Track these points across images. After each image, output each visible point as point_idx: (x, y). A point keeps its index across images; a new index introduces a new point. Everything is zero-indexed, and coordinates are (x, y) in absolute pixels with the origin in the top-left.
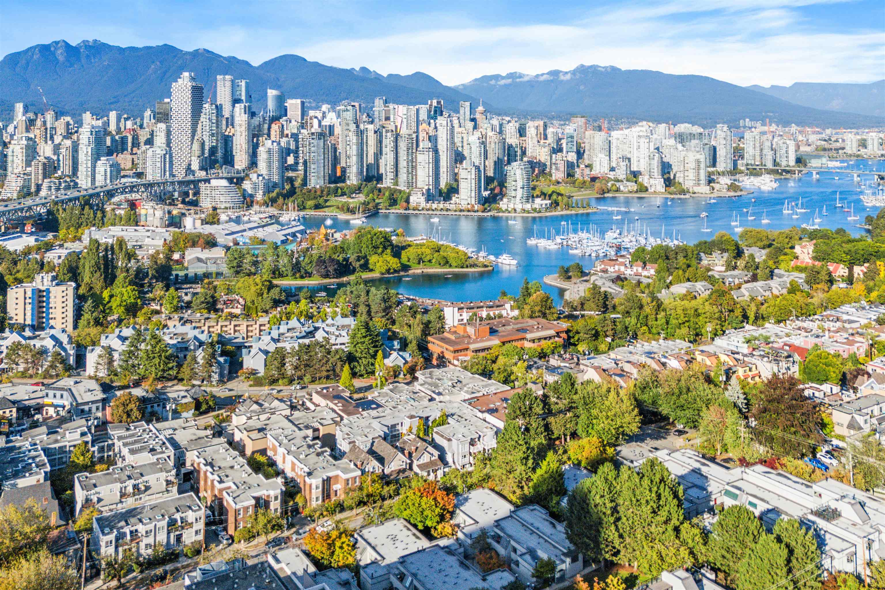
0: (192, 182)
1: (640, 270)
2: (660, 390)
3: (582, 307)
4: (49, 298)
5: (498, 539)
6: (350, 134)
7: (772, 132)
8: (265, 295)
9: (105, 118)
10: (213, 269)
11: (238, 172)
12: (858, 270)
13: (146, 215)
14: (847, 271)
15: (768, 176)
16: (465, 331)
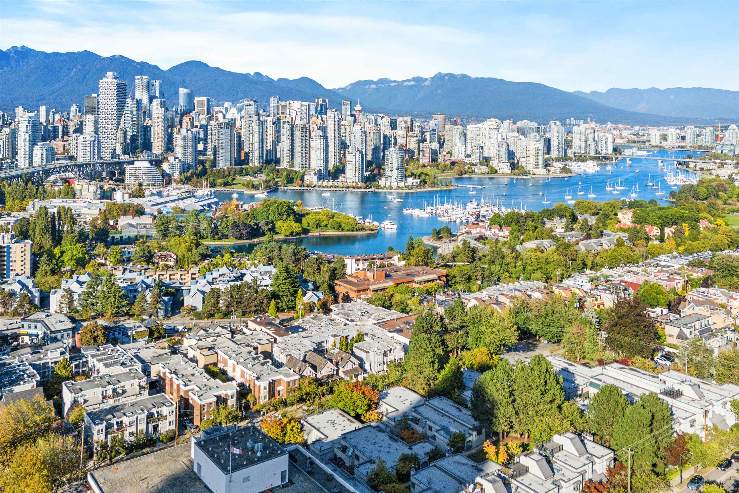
0: (119, 164)
1: (497, 231)
2: (530, 314)
3: (454, 260)
4: (9, 253)
5: (416, 421)
6: (253, 124)
7: (593, 128)
8: (194, 250)
9: (36, 112)
10: (143, 232)
11: (157, 156)
12: (667, 230)
13: (81, 190)
14: (659, 231)
15: (592, 161)
16: (365, 275)
